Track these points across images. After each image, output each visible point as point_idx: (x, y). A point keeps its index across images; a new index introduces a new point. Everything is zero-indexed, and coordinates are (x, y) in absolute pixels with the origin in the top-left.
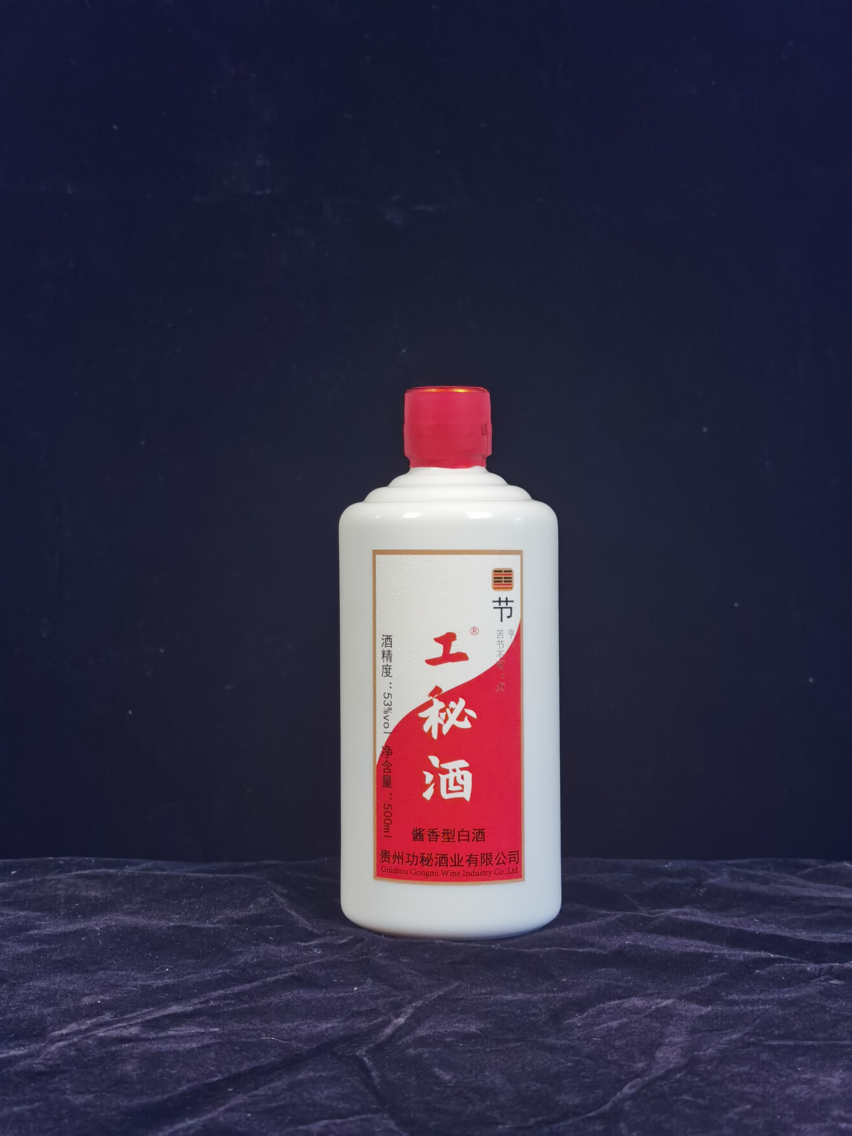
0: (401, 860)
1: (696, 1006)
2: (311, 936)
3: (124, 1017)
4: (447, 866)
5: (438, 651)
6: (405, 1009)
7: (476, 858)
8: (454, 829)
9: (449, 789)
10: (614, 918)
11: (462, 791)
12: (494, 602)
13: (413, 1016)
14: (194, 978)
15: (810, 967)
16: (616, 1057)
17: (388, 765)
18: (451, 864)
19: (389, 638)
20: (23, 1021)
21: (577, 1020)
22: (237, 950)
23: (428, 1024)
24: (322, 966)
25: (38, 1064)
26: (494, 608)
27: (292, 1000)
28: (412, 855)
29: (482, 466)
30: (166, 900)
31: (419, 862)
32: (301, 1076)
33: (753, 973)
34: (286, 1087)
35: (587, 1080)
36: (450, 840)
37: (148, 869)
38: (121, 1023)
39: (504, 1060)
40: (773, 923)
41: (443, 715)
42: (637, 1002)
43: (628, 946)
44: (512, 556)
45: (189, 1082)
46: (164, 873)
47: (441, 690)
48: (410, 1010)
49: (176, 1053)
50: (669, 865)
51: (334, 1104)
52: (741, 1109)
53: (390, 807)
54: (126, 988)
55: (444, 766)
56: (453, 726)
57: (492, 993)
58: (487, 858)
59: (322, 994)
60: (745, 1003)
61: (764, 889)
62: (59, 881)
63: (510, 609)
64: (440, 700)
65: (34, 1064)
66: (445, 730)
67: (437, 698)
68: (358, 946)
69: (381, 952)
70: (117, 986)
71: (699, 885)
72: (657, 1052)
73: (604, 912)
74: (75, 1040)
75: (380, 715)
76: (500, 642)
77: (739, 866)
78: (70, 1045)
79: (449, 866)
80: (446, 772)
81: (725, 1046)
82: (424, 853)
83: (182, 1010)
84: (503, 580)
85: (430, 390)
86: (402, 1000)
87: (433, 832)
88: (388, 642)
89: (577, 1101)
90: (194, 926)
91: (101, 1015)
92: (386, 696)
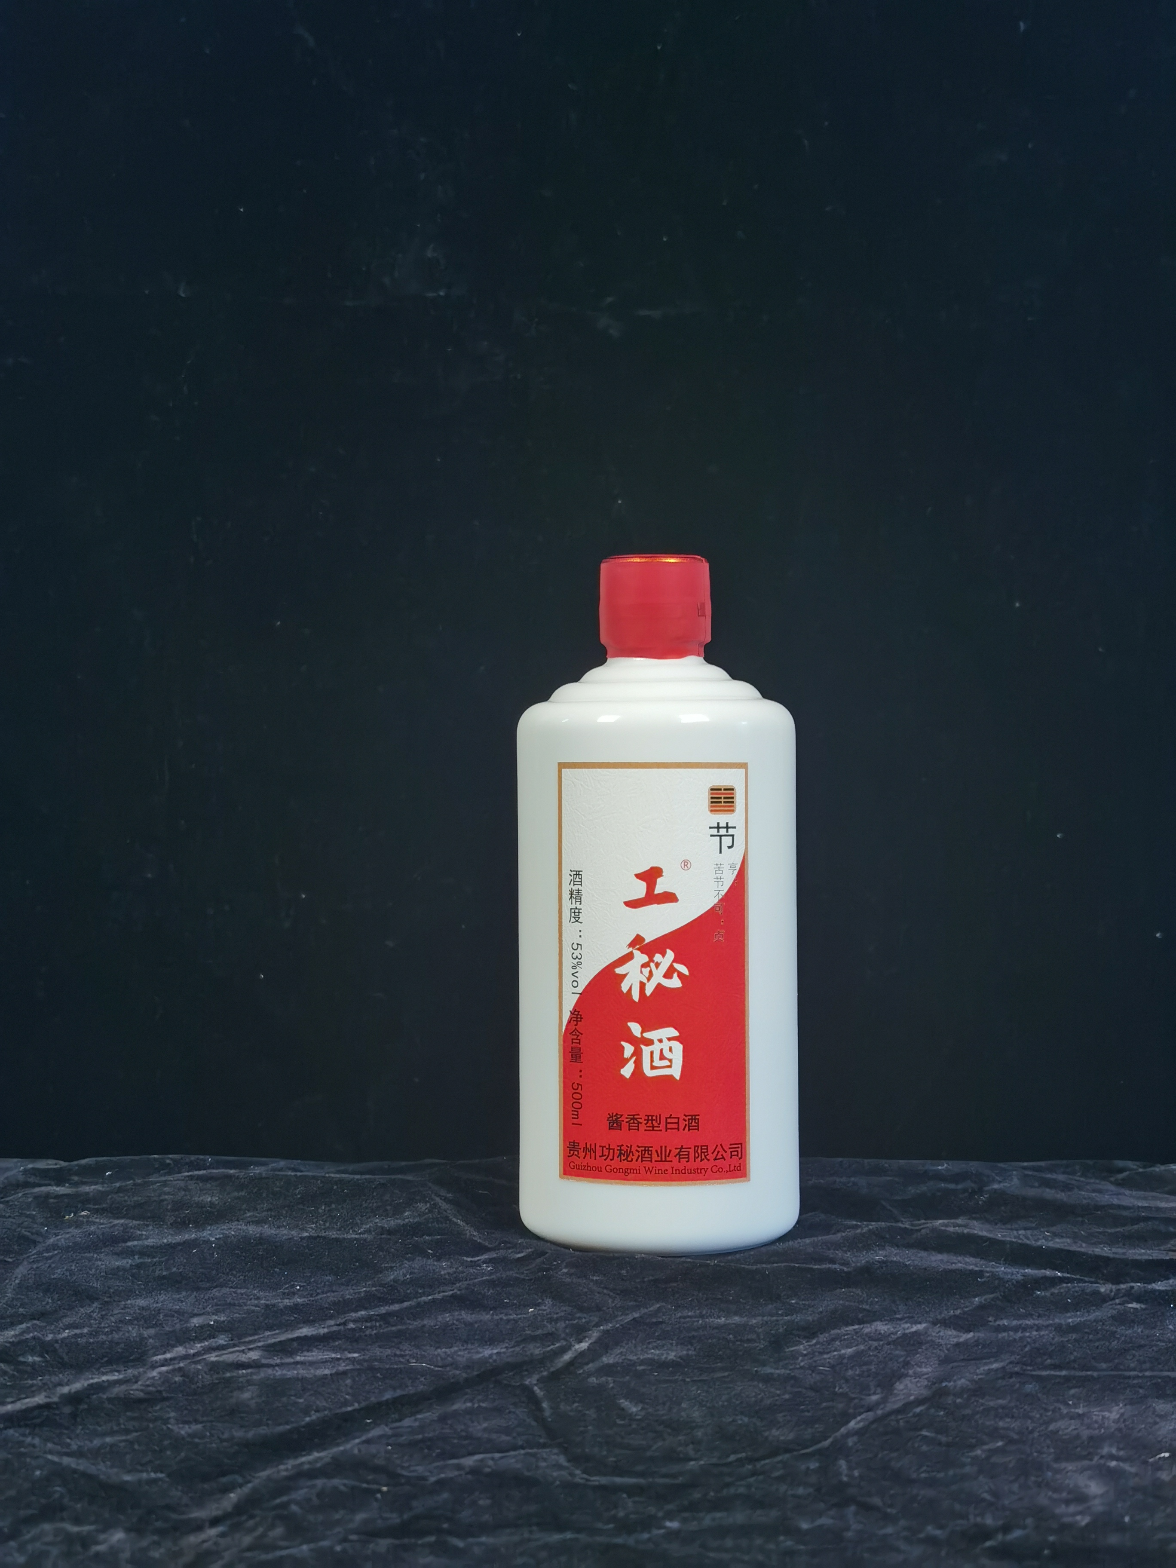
0: (593, 1154)
1: (954, 1333)
2: (480, 1249)
3: (242, 1341)
4: (651, 1161)
5: (640, 890)
6: (590, 1332)
7: (689, 1152)
8: (660, 1115)
9: (654, 1064)
10: (865, 1230)
11: (670, 1066)
12: (710, 828)
13: (599, 1341)
14: (332, 1297)
15: (1104, 1288)
16: (845, 1389)
17: (578, 1034)
18: (657, 1159)
19: (578, 873)
20: (118, 1344)
21: (802, 1347)
22: (386, 1265)
23: (618, 1351)
24: (492, 1284)
25: (136, 1390)
26: (712, 836)
27: (451, 1322)
28: (607, 1147)
29: (699, 655)
30: (301, 1206)
31: (615, 1157)
32: (456, 1407)
33: (1032, 1295)
34: (436, 1419)
35: (807, 1414)
36: (655, 1129)
37: (281, 1170)
38: (239, 1346)
39: (707, 1392)
40: (1069, 1237)
41: (646, 971)
42: (882, 1327)
43: (878, 1262)
44: (734, 770)
45: (317, 1411)
46: (299, 1174)
47: (643, 940)
48: (595, 1334)
49: (303, 1379)
50: (943, 1167)
51: (494, 1436)
52: (992, 1446)
53: (580, 1087)
54: (245, 1308)
55: (647, 1035)
56: (659, 985)
57: (702, 1316)
58: (701, 1151)
59: (488, 1316)
60: (1016, 1329)
61: (1061, 1196)
62: (165, 1184)
63: (731, 838)
64: (642, 953)
65: (132, 1390)
66: (649, 991)
67: (638, 949)
68: (539, 1260)
69: (566, 1267)
70: (234, 1305)
71: (980, 1191)
72: (897, 1384)
73: (855, 1223)
74: (182, 1365)
75: (567, 971)
76: (719, 879)
77: (1033, 1169)
78: (174, 1370)
79: (653, 1161)
80: (649, 1042)
81: (980, 1377)
82: (622, 1145)
83: (314, 1333)
84: (722, 800)
85: (632, 560)
86: (587, 1323)
87: (634, 1119)
88: (578, 879)
89: (791, 1436)
90: (333, 1236)
91: (214, 1338)
92: (575, 946)
